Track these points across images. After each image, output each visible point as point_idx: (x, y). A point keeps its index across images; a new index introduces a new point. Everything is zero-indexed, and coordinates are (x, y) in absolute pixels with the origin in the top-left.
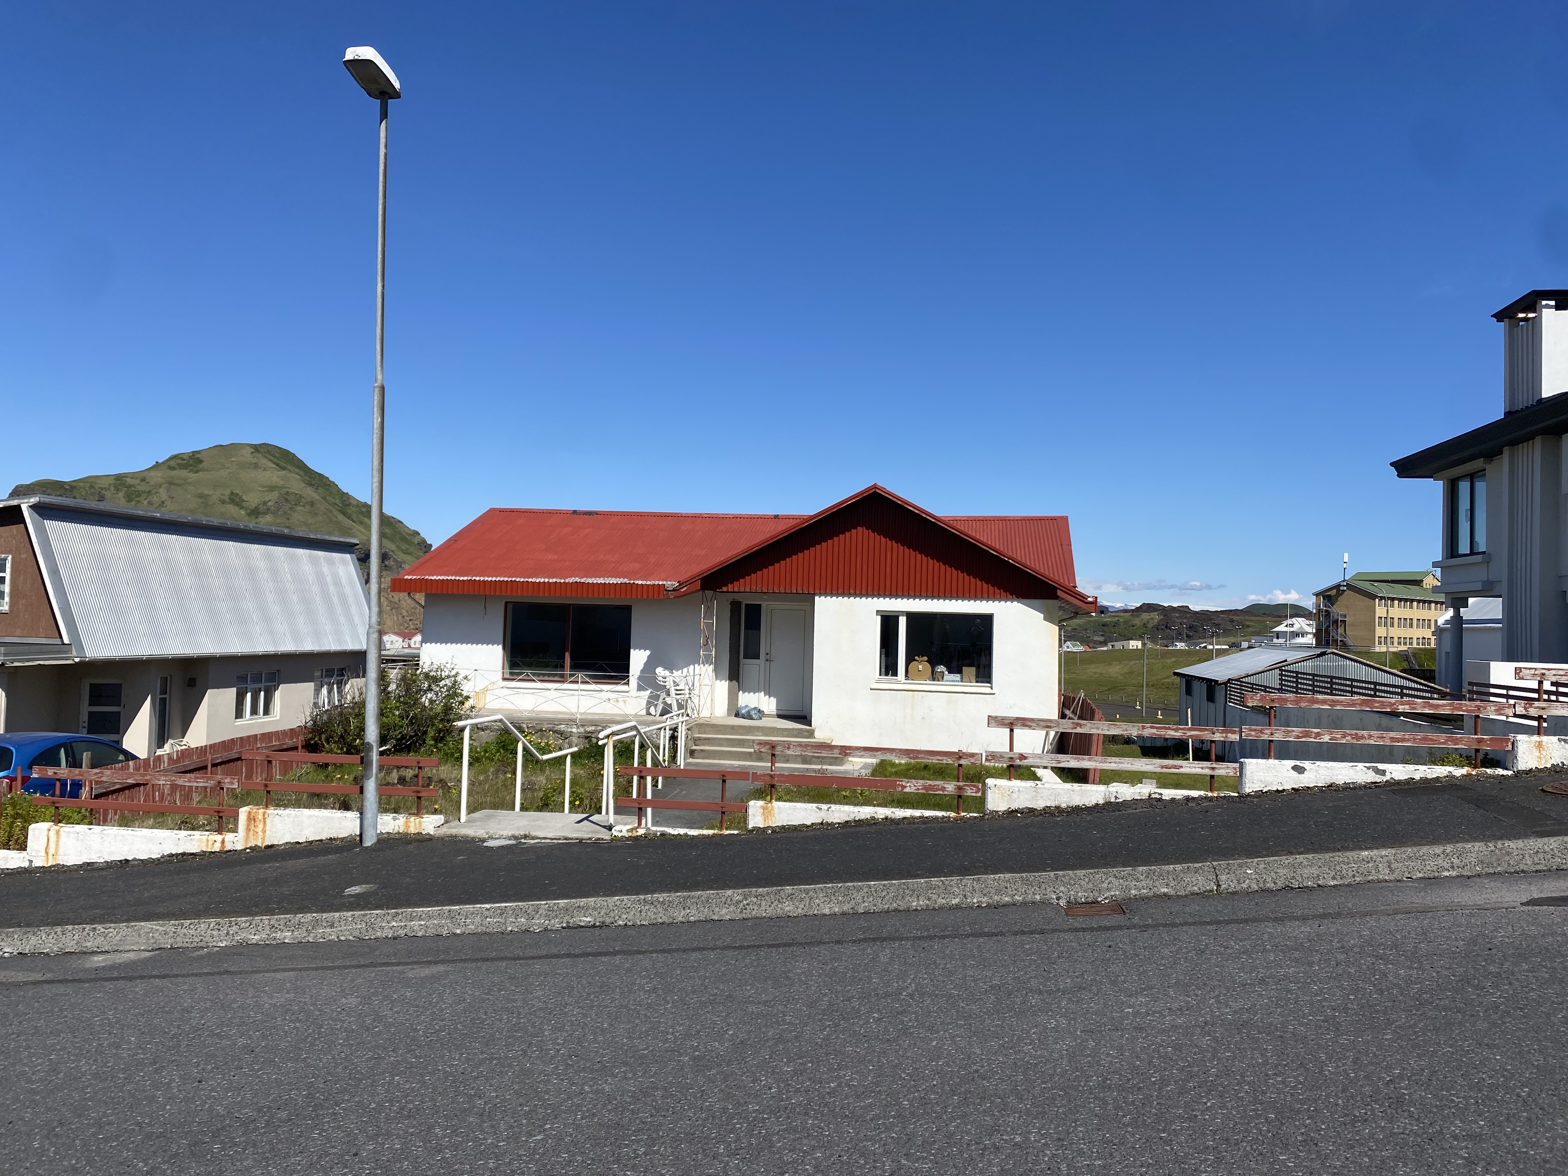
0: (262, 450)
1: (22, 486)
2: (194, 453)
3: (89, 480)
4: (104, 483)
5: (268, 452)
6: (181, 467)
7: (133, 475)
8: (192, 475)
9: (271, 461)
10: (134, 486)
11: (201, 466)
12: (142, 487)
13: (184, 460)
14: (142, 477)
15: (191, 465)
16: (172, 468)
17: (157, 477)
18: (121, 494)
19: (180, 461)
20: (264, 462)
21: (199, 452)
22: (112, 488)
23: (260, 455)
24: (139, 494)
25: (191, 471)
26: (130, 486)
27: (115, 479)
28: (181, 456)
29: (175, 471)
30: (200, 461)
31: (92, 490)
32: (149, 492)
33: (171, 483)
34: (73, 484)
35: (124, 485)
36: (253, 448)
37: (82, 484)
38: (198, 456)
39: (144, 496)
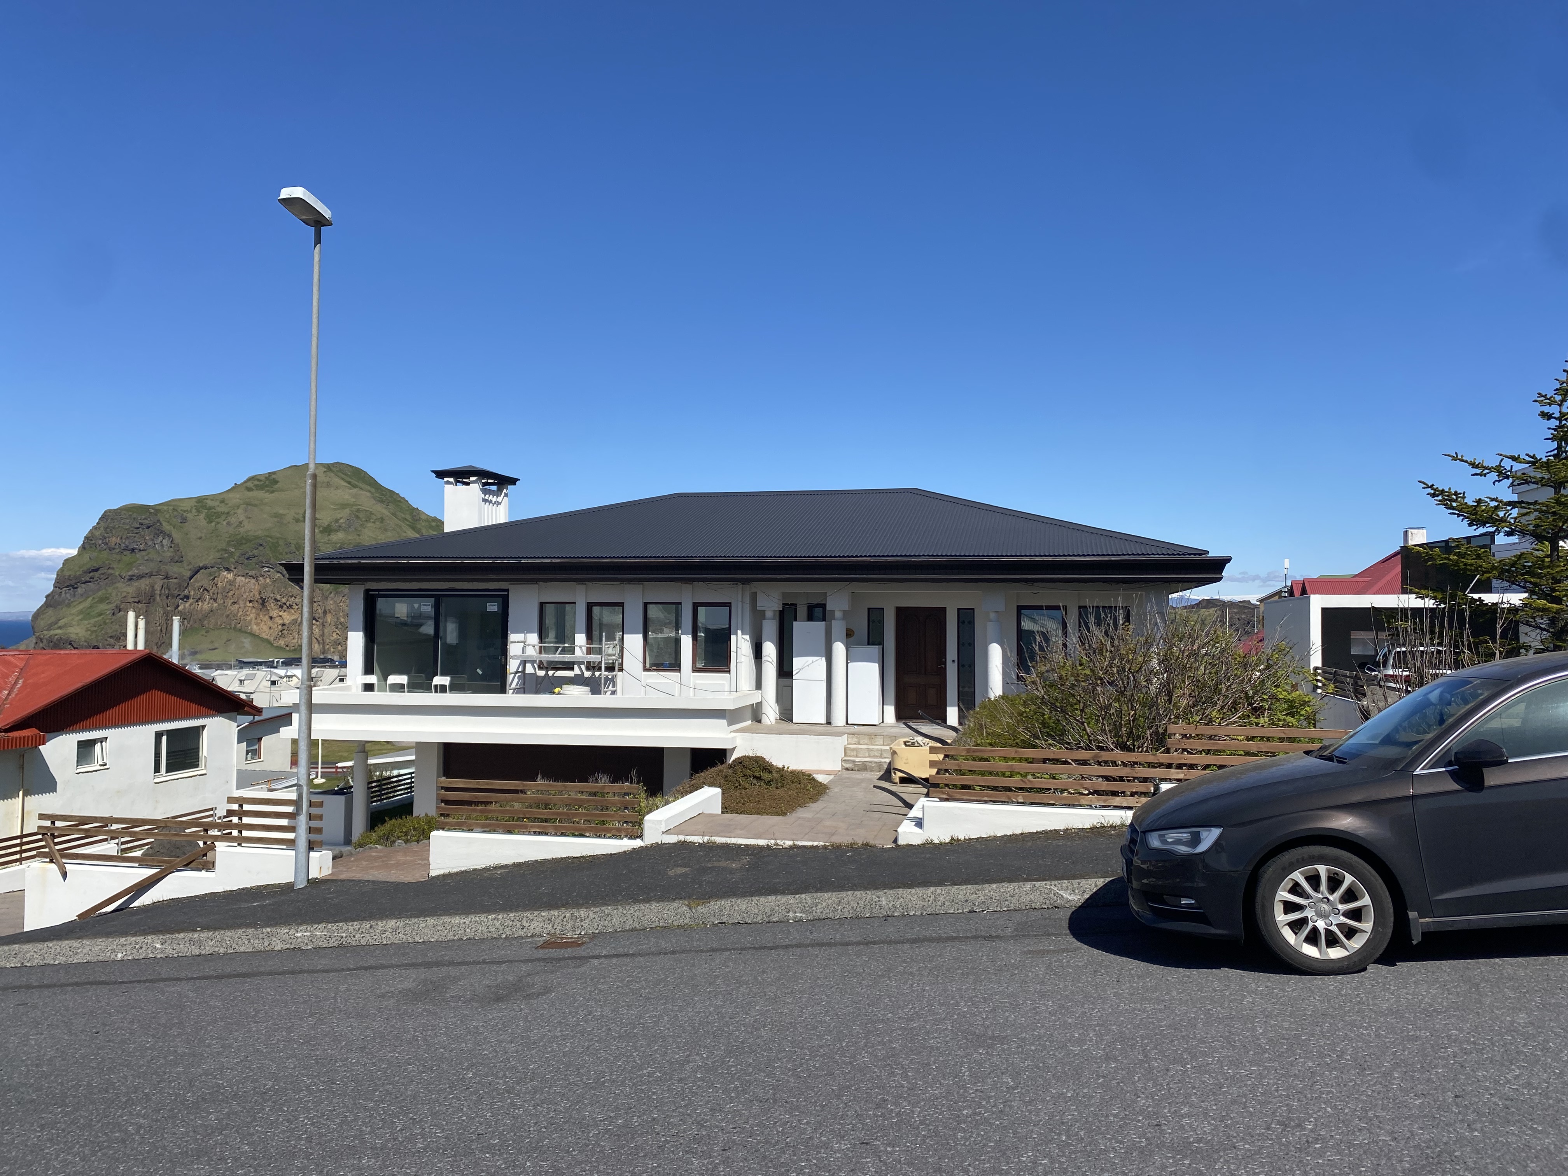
0: (334, 469)
1: (110, 511)
2: (270, 474)
3: (173, 503)
4: (186, 506)
5: (341, 471)
6: (259, 488)
7: (213, 497)
8: (267, 495)
9: (343, 479)
10: (214, 508)
11: (276, 486)
12: (222, 509)
13: (261, 481)
14: (221, 498)
15: (267, 486)
16: (249, 489)
17: (236, 498)
18: (202, 516)
19: (256, 483)
20: (336, 481)
21: (274, 473)
22: (194, 510)
23: (332, 474)
24: (218, 515)
25: (268, 491)
26: (210, 508)
27: (197, 502)
28: (258, 477)
29: (252, 492)
30: (276, 482)
31: (175, 513)
32: (228, 513)
33: (248, 504)
34: (158, 507)
35: (204, 507)
36: (324, 467)
37: (166, 508)
38: (273, 476)
39: (223, 517)
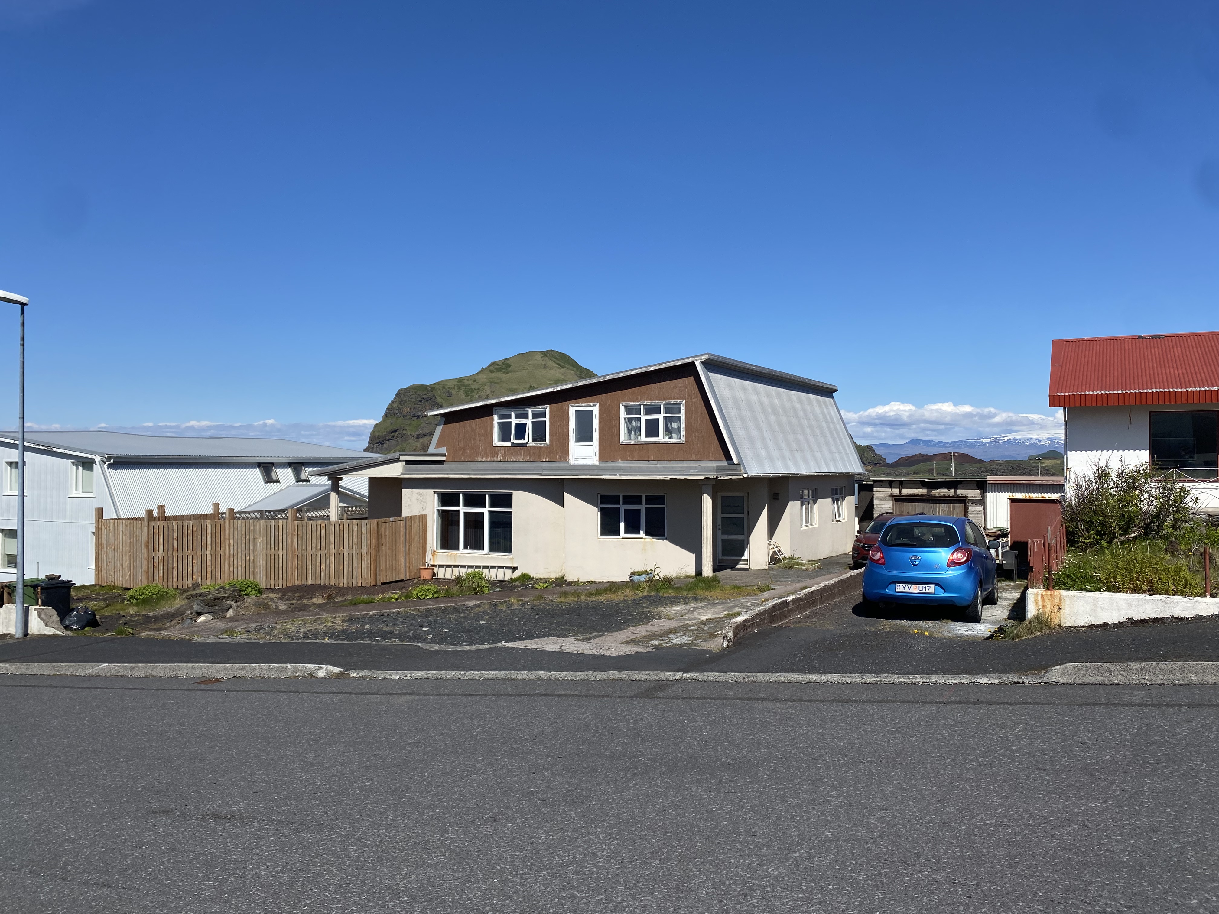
0: (548, 355)
1: (402, 390)
2: (506, 360)
3: (442, 383)
4: (451, 385)
5: (553, 356)
6: (499, 370)
7: (468, 378)
8: (504, 375)
9: (555, 362)
10: (469, 385)
11: (510, 369)
12: (475, 386)
13: (499, 365)
14: (473, 379)
15: (503, 369)
16: (492, 372)
17: (483, 378)
18: (462, 391)
19: (496, 367)
20: (551, 363)
21: (508, 359)
22: (456, 388)
23: (547, 359)
24: (472, 391)
25: (504, 372)
26: (466, 386)
27: (458, 382)
28: (497, 363)
29: (494, 374)
30: (509, 366)
31: (444, 390)
32: (478, 389)
33: (492, 382)
34: (433, 386)
35: (463, 385)
36: (542, 354)
37: (437, 386)
38: (508, 362)
39: (476, 392)
